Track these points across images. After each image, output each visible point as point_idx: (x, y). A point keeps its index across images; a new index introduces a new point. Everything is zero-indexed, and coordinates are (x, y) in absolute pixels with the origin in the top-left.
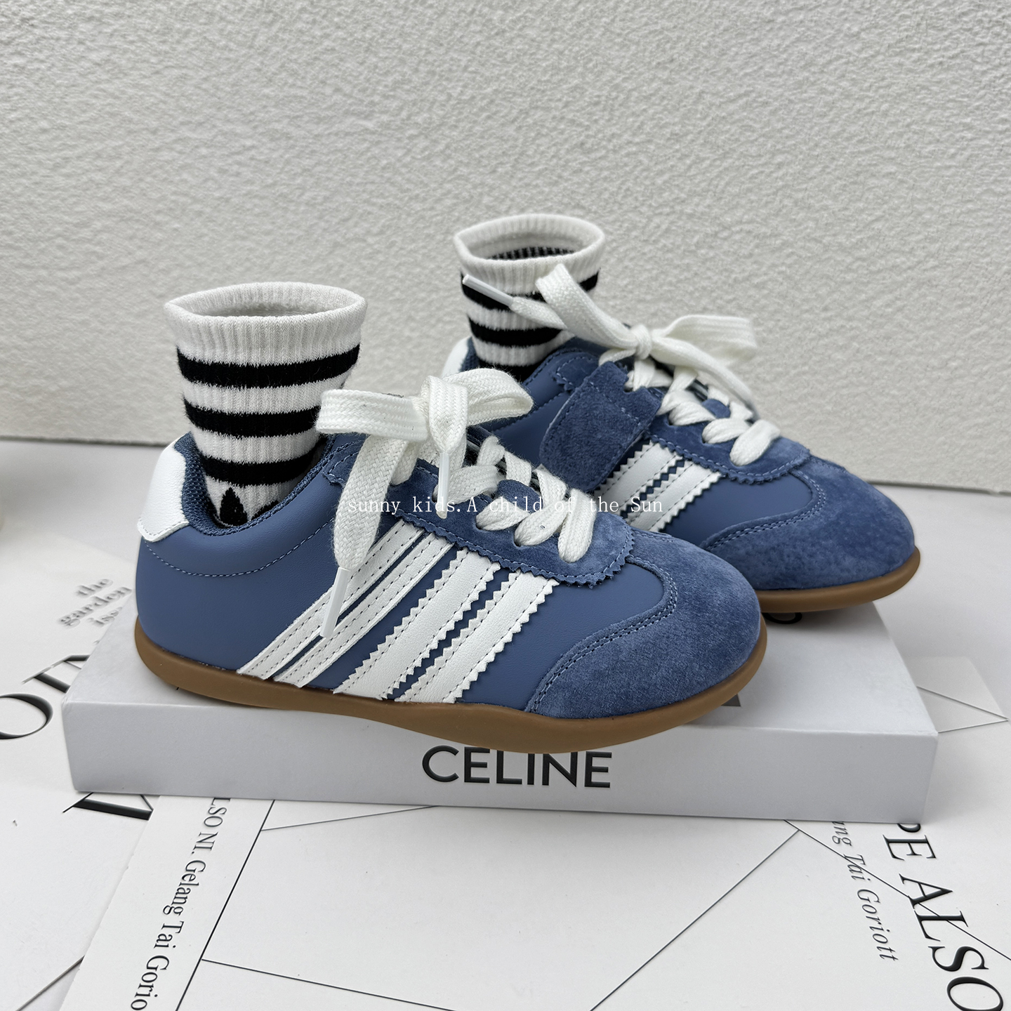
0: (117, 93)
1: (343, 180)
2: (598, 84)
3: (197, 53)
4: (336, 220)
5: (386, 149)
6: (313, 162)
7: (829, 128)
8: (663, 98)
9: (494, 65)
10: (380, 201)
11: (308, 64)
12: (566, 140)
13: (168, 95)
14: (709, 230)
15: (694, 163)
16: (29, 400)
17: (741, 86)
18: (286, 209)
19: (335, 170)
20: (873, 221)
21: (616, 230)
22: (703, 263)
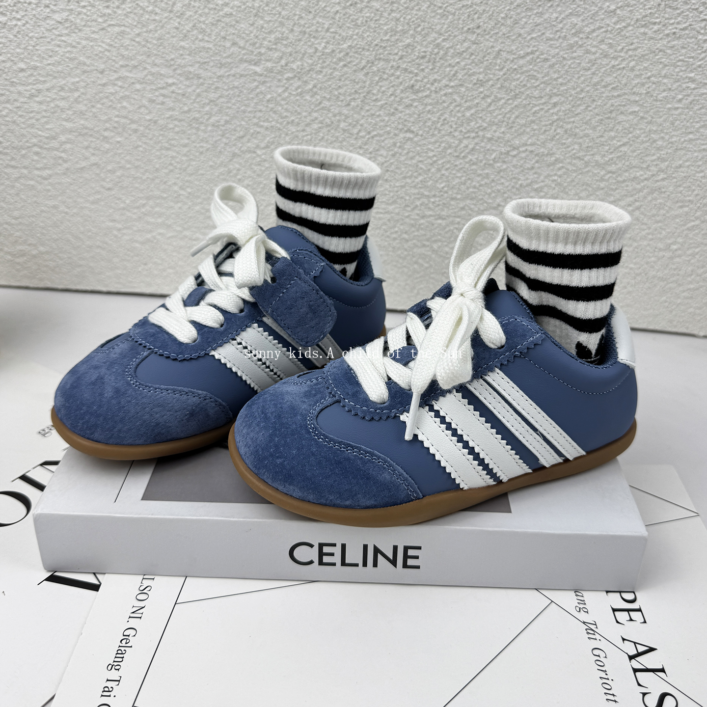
0: (74, 44)
1: (239, 108)
2: (425, 43)
3: (132, 15)
4: (234, 137)
5: (270, 87)
6: (217, 96)
7: (591, 78)
8: (472, 54)
9: (349, 28)
10: (266, 124)
11: (213, 24)
12: (401, 83)
13: (111, 45)
14: (503, 150)
15: (493, 101)
16: (17, 260)
17: (529, 47)
18: (198, 129)
19: (233, 101)
20: (621, 146)
21: (436, 148)
22: (499, 173)
